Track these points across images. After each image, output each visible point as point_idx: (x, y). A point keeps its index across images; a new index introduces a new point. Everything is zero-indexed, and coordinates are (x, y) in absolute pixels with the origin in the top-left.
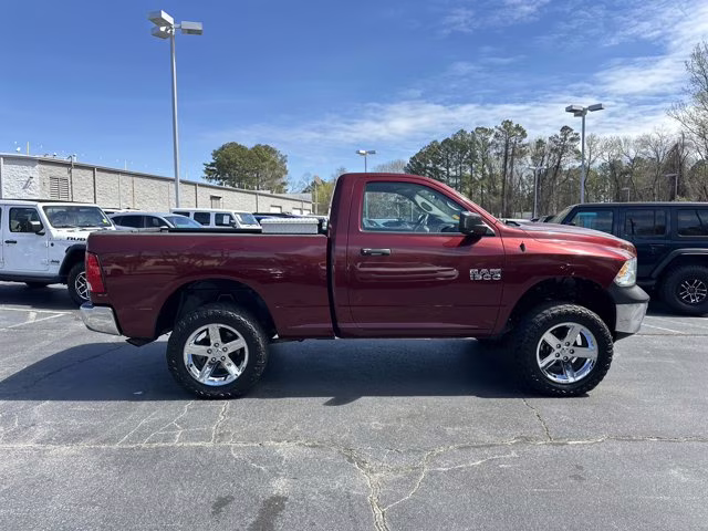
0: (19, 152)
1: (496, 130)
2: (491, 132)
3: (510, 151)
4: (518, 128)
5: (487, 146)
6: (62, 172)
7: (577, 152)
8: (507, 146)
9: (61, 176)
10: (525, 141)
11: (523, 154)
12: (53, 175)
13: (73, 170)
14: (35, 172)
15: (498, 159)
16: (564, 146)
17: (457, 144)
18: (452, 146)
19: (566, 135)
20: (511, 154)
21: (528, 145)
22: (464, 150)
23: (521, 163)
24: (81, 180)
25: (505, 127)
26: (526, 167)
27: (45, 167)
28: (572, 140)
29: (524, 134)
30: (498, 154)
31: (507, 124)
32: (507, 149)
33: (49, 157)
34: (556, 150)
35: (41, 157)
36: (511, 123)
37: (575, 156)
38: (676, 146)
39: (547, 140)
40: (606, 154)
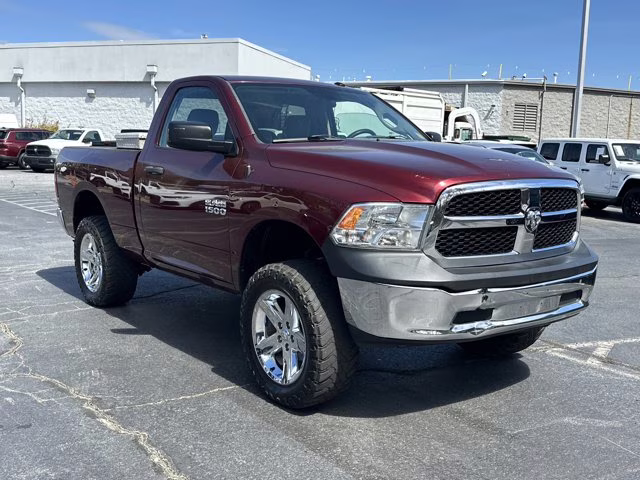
0: (485, 76)
6: (531, 97)
9: (529, 102)
12: (520, 101)
13: (546, 94)
14: (498, 99)
24: (556, 106)
27: (510, 92)
33: (518, 80)
35: (508, 80)
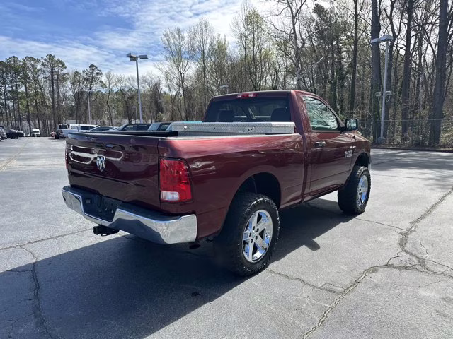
1: (42, 60)
2: (38, 61)
3: (55, 76)
4: (59, 61)
5: (36, 72)
7: (101, 82)
8: (52, 72)
10: (65, 71)
11: (64, 80)
15: (46, 81)
16: (92, 78)
17: (10, 66)
18: (6, 67)
19: (93, 70)
20: (56, 79)
21: (67, 74)
22: (17, 72)
23: (63, 86)
25: (49, 59)
26: (68, 89)
28: (97, 74)
29: (64, 66)
30: (46, 78)
31: (51, 57)
32: (52, 76)
34: (87, 80)
36: (53, 57)
37: (101, 85)
38: (156, 84)
39: (81, 72)
40: (118, 85)
